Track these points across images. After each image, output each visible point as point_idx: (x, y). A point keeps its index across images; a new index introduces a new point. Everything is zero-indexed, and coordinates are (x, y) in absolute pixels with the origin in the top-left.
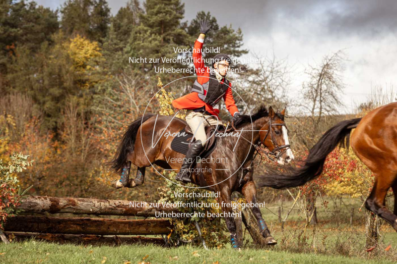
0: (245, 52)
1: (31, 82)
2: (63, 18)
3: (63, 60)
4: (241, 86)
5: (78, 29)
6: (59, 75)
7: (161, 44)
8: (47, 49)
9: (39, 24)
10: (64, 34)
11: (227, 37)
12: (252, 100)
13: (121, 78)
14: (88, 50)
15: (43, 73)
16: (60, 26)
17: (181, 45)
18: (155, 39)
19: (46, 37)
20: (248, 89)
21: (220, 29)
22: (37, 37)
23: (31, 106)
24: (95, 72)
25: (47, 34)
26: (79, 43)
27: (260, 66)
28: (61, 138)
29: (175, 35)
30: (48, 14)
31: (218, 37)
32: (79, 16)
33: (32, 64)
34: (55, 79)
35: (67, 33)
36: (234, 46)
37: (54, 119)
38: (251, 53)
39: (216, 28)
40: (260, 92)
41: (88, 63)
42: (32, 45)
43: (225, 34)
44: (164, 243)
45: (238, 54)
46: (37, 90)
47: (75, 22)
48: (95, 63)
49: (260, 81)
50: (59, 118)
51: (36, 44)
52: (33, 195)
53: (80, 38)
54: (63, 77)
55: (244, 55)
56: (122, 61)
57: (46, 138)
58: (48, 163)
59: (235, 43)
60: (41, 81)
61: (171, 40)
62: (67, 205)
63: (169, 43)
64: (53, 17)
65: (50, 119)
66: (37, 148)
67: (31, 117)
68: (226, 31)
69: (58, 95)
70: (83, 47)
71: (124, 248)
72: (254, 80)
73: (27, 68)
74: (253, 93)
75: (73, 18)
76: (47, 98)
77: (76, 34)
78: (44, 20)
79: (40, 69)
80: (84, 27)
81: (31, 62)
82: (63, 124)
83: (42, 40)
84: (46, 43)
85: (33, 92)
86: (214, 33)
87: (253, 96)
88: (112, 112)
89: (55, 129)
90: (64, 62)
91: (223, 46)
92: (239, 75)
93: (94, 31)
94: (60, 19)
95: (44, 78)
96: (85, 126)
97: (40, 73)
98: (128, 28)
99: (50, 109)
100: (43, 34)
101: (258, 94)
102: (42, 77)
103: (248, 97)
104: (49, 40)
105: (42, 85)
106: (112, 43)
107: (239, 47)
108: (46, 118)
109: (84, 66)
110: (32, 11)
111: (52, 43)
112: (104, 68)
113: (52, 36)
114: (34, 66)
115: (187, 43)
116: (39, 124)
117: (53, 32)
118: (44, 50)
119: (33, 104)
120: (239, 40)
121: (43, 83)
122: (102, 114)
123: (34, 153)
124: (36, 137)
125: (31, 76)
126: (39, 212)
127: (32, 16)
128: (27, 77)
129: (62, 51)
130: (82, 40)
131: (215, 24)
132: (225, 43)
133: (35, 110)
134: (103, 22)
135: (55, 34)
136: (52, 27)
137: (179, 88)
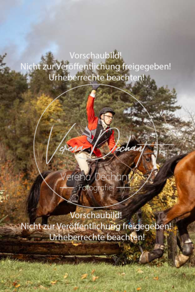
0: (179, 108)
1: (6, 132)
2: (31, 80)
3: (31, 115)
4: (175, 135)
5: (44, 89)
6: (28, 127)
7: (110, 101)
8: (19, 105)
9: (12, 86)
10: (32, 94)
11: (164, 95)
12: (184, 147)
13: (78, 129)
14: (52, 106)
15: (15, 125)
16: (29, 87)
17: (127, 102)
18: (105, 98)
19: (17, 96)
20: (181, 138)
21: (158, 89)
22: (11, 96)
23: (5, 152)
24: (57, 124)
25: (18, 93)
26: (44, 101)
27: (191, 119)
28: (30, 177)
29: (122, 94)
30: (19, 77)
31: (156, 95)
32: (44, 78)
33: (6, 117)
34: (25, 130)
35: (34, 92)
36: (169, 103)
37: (24, 162)
38: (184, 109)
39: (155, 88)
40: (191, 140)
41: (51, 116)
42: (6, 102)
43: (162, 93)
44: (114, 262)
45: (173, 109)
46: (11, 138)
47: (41, 83)
48: (58, 117)
49: (191, 131)
50: (28, 161)
51: (9, 101)
52: (8, 223)
53: (45, 97)
54: (31, 128)
55: (177, 110)
56: (79, 115)
57: (18, 177)
58: (20, 197)
59: (170, 101)
60: (14, 131)
61: (119, 98)
62: (36, 231)
63: (117, 100)
64: (23, 80)
65: (21, 162)
66: (11, 186)
67: (6, 160)
68: (163, 91)
69: (27, 143)
70: (47, 104)
71: (82, 266)
72: (186, 130)
73: (2, 121)
74: (185, 141)
75: (39, 80)
76: (18, 145)
77: (42, 93)
78: (16, 82)
79: (13, 121)
80: (48, 88)
81: (5, 116)
82: (32, 166)
83: (14, 98)
84: (18, 100)
85: (7, 140)
86: (153, 93)
87: (185, 144)
88: (71, 156)
89: (25, 170)
90: (33, 116)
91: (161, 103)
92: (174, 127)
93: (56, 91)
94: (28, 81)
95: (16, 129)
96: (49, 167)
97: (13, 125)
98: (84, 89)
99: (21, 154)
100: (15, 93)
101: (189, 142)
102: (15, 128)
103: (181, 144)
104: (20, 98)
105: (14, 135)
106: (71, 100)
107: (173, 103)
108: (18, 161)
109: (48, 119)
110: (6, 75)
111: (22, 101)
112: (64, 121)
113: (23, 95)
114: (9, 120)
115: (132, 101)
116: (12, 166)
117: (23, 92)
118: (16, 106)
119: (7, 150)
120: (173, 98)
121: (15, 133)
122: (63, 158)
123: (8, 189)
124: (10, 176)
125: (6, 127)
126: (14, 236)
127: (6, 79)
128: (3, 128)
129: (30, 107)
130: (46, 98)
131: (154, 85)
132: (162, 100)
133: (9, 155)
134: (63, 83)
135: (25, 93)
136: (23, 88)
137: (125, 137)
